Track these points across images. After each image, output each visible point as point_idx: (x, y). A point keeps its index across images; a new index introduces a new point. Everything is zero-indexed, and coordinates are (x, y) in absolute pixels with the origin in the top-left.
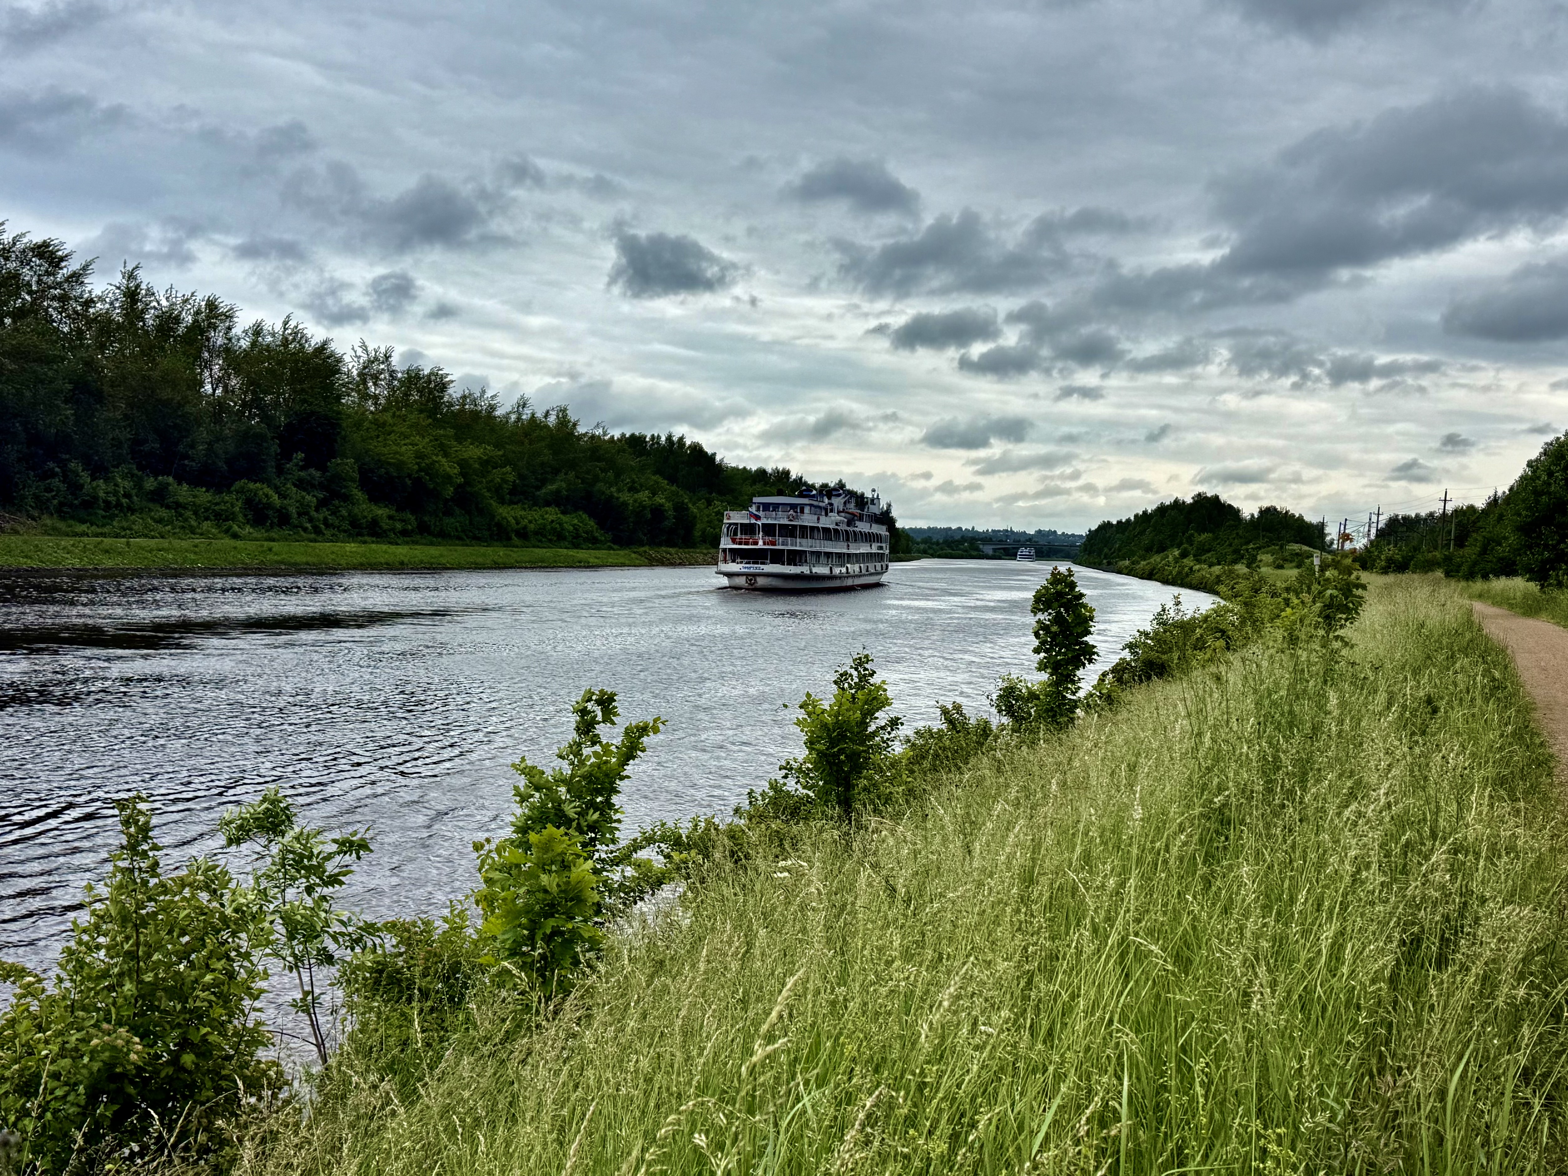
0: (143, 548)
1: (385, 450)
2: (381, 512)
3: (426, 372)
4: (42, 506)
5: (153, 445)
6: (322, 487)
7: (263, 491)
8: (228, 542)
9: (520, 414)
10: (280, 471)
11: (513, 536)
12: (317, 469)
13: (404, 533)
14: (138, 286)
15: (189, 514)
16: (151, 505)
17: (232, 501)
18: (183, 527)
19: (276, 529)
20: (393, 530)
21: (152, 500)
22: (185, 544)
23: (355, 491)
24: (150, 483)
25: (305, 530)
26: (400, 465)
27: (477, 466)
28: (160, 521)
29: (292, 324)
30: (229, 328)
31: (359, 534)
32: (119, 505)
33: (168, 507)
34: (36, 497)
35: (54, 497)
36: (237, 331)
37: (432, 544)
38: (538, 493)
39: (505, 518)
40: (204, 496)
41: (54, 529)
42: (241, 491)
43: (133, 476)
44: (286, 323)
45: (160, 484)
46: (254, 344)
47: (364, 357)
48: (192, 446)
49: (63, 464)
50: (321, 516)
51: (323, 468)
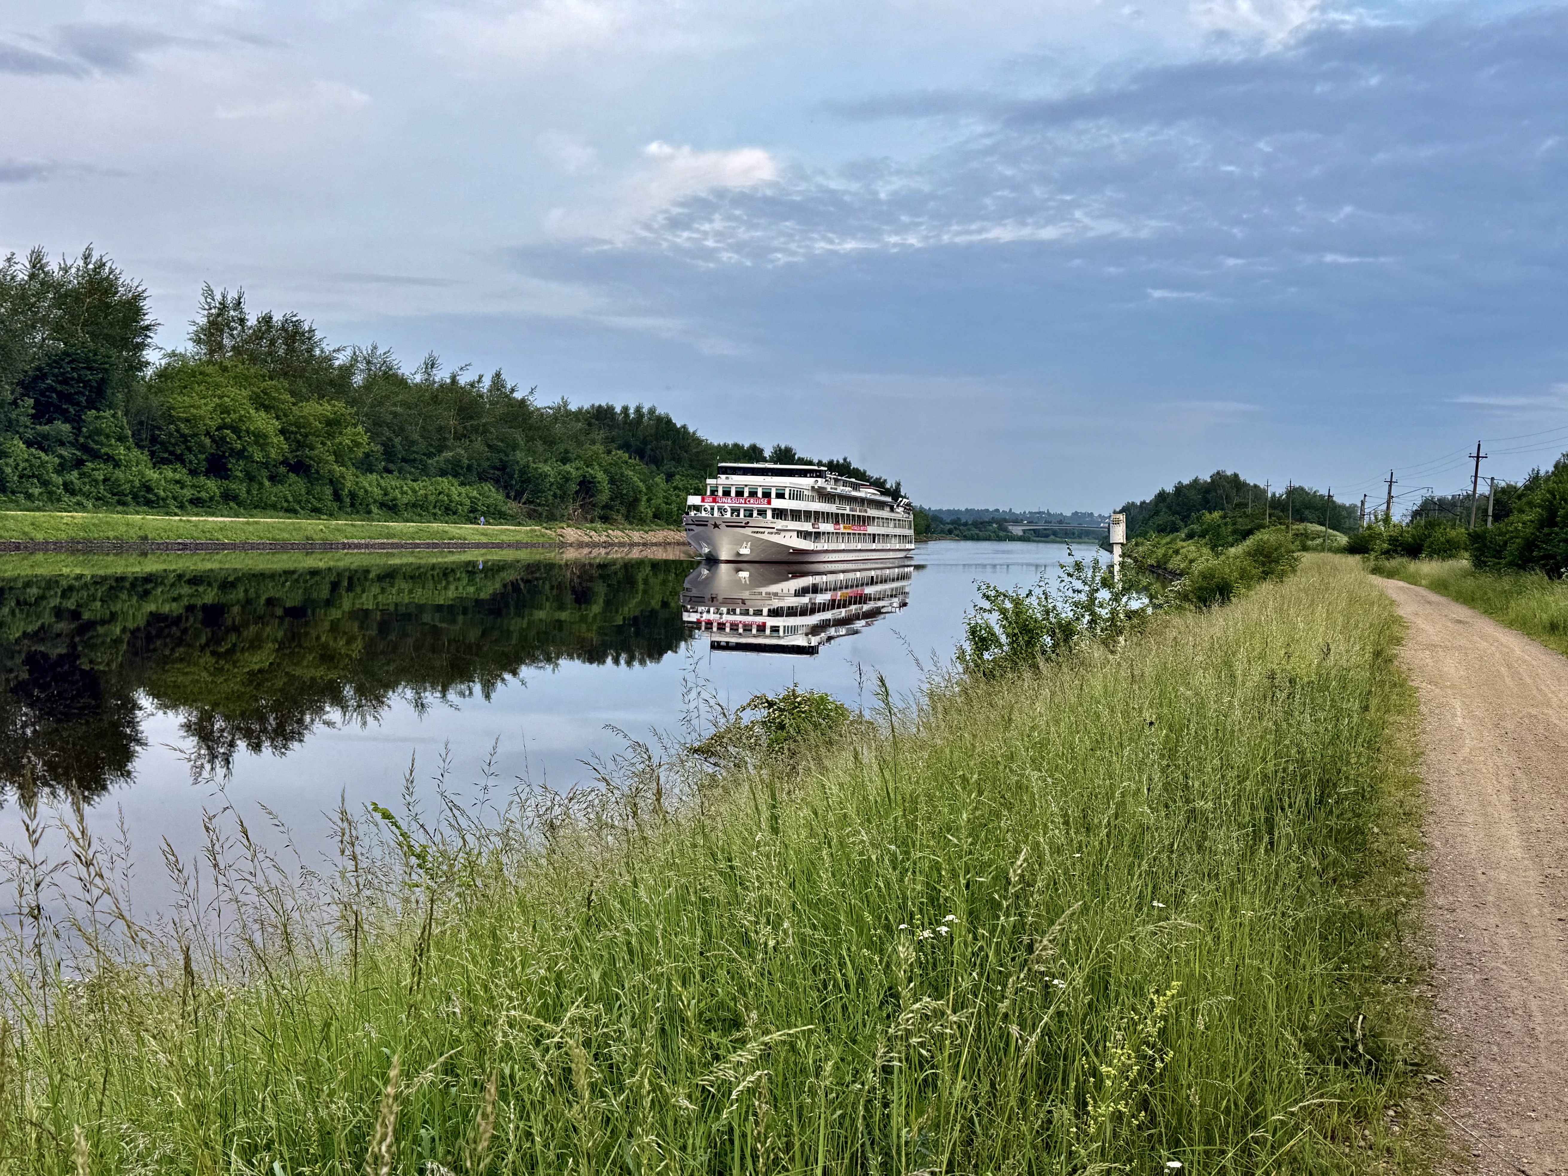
1: (178, 405)
2: (163, 475)
6: (75, 444)
9: (429, 375)
11: (374, 509)
13: (196, 502)
20: (176, 498)
25: (29, 497)
26: (196, 421)
27: (319, 425)
38: (430, 461)
39: (364, 488)
44: (85, 257)
50: (60, 481)
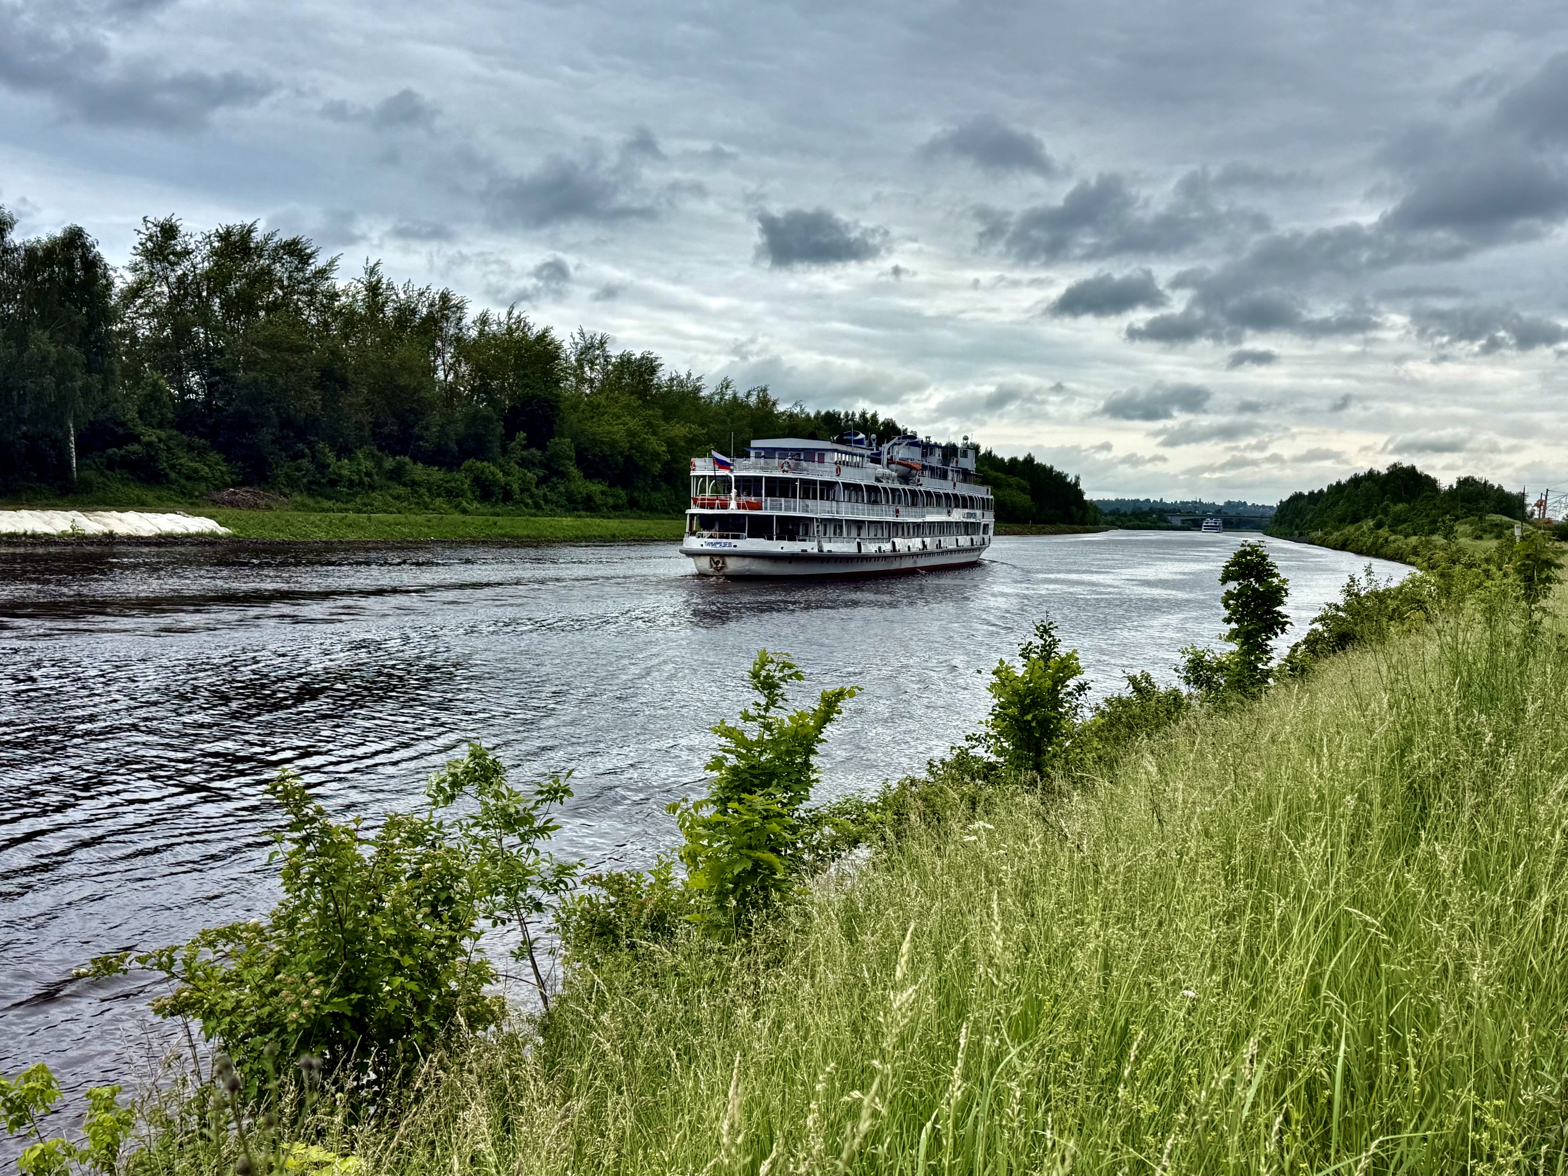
0: (382, 523)
1: (600, 430)
2: (595, 488)
3: (638, 356)
4: (293, 483)
5: (392, 428)
6: (542, 465)
7: (489, 469)
8: (458, 517)
9: (723, 394)
10: (504, 450)
12: (538, 448)
13: (616, 507)
14: (379, 281)
15: (423, 491)
16: (390, 483)
17: (461, 479)
18: (417, 504)
19: (501, 504)
20: (605, 505)
21: (390, 478)
22: (420, 519)
23: (572, 469)
24: (389, 463)
25: (527, 505)
26: (613, 444)
27: (682, 443)
28: (397, 498)
29: (516, 313)
30: (460, 319)
31: (575, 509)
32: (361, 483)
33: (405, 485)
34: (288, 476)
35: (304, 476)
36: (467, 321)
37: (640, 518)
40: (437, 474)
41: (304, 505)
42: (469, 470)
43: (374, 456)
44: (510, 313)
45: (399, 463)
46: (481, 333)
47: (582, 344)
48: (427, 428)
49: (311, 446)
50: (541, 492)
51: (542, 447)
